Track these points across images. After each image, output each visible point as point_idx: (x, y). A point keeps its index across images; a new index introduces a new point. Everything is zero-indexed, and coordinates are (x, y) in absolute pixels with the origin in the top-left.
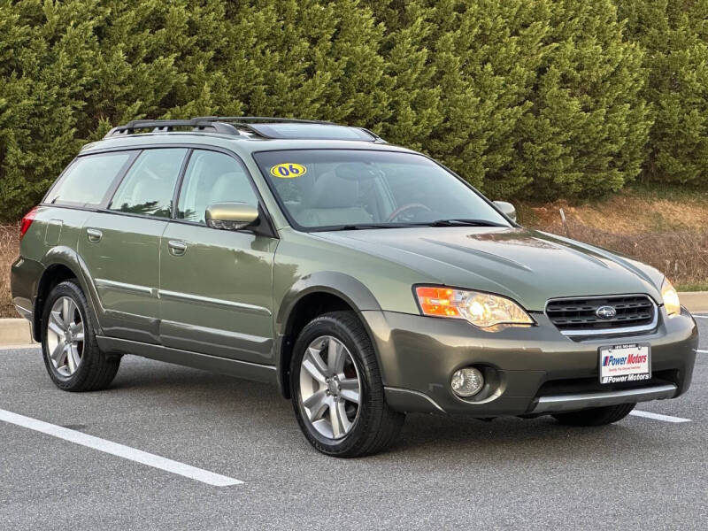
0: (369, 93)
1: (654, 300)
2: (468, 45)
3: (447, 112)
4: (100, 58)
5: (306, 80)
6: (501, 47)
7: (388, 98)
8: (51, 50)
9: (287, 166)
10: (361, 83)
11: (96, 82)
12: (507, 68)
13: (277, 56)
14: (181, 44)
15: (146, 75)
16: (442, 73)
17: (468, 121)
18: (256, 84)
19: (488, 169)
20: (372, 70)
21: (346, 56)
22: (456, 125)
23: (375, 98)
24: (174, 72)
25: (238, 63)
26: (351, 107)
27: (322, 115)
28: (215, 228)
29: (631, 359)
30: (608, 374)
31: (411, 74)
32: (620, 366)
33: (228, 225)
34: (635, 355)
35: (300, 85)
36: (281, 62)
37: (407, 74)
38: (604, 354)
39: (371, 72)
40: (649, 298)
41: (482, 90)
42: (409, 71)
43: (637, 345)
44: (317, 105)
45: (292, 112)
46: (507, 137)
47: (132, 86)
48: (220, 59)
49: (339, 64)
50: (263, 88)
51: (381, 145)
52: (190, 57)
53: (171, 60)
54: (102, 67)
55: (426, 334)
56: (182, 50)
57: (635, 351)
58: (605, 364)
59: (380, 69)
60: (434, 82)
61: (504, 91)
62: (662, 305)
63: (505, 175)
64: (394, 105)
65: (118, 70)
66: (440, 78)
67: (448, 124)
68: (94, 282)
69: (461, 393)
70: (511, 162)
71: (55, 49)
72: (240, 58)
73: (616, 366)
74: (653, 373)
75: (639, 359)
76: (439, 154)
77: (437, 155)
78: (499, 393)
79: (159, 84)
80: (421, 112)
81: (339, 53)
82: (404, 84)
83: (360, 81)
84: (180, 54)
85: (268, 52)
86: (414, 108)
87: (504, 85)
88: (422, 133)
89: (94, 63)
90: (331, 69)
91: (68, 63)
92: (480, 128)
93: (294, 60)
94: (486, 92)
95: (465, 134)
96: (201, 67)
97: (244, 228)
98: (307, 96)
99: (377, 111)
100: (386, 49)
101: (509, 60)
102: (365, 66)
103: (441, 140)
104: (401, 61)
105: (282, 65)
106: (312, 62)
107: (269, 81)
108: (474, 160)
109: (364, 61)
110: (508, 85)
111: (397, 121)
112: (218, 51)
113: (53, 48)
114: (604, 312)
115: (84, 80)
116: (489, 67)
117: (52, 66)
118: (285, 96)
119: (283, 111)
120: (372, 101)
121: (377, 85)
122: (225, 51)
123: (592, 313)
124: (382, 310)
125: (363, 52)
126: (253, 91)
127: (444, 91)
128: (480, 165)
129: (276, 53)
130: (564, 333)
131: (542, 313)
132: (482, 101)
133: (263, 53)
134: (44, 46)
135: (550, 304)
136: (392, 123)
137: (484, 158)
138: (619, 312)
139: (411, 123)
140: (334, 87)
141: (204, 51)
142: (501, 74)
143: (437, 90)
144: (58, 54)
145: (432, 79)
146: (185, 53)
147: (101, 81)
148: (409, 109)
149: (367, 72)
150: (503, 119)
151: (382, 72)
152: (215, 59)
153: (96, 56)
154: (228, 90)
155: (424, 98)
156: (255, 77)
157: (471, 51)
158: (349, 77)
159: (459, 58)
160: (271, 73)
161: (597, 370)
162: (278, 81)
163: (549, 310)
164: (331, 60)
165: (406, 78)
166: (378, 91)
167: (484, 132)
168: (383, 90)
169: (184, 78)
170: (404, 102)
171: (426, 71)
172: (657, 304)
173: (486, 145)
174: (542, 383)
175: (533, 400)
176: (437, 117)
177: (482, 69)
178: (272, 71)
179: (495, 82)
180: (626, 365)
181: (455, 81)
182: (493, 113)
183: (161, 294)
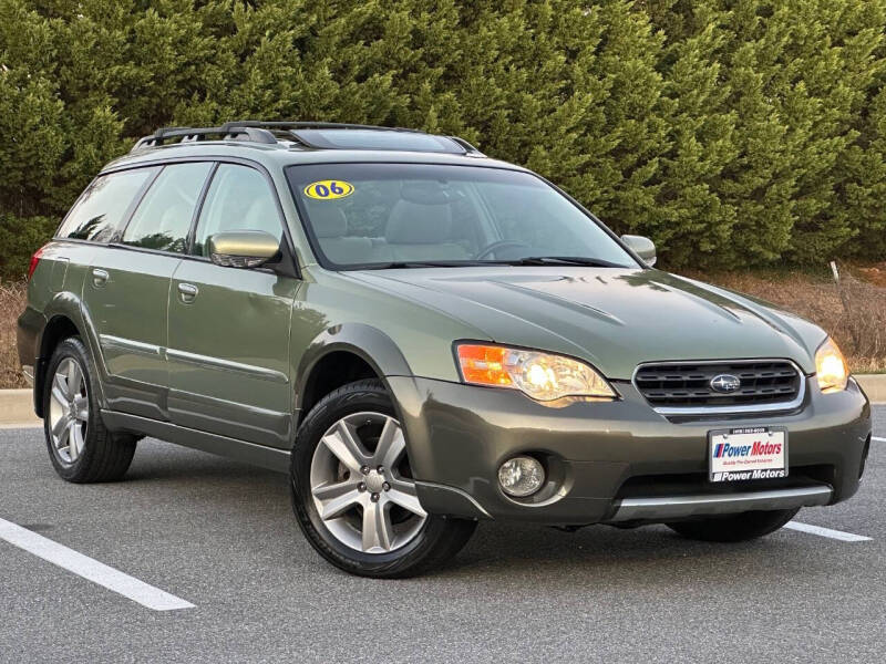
0: (642, 119)
1: (800, 367)
2: (775, 58)
3: (744, 145)
4: (301, 76)
5: (561, 104)
6: (818, 60)
7: (667, 126)
8: (241, 67)
9: (328, 184)
10: (632, 107)
11: (296, 106)
12: (827, 87)
13: (524, 74)
14: (404, 59)
15: (357, 96)
16: (739, 95)
17: (771, 156)
18: (497, 108)
19: (797, 218)
20: (646, 90)
21: (614, 73)
22: (756, 161)
23: (649, 127)
24: (392, 94)
25: (474, 82)
26: (618, 138)
27: (580, 148)
28: (220, 265)
29: (758, 448)
30: (720, 469)
31: (698, 96)
32: (740, 458)
33: (239, 261)
34: (764, 443)
35: (554, 110)
36: (530, 81)
37: (692, 95)
38: (716, 440)
39: (644, 95)
40: (794, 365)
41: (791, 114)
42: (695, 92)
43: (767, 430)
44: (574, 135)
45: (542, 143)
46: (826, 176)
47: (339, 111)
48: (452, 77)
49: (604, 83)
50: (506, 113)
51: (478, 158)
52: (414, 75)
53: (388, 79)
54: (303, 86)
55: (468, 408)
56: (404, 67)
57: (763, 438)
58: (718, 455)
59: (658, 89)
60: (728, 106)
61: (820, 117)
62: (813, 375)
63: (822, 225)
64: (674, 136)
65: (322, 91)
66: (737, 100)
67: (745, 160)
68: (99, 338)
69: (512, 492)
70: (830, 209)
71: (246, 66)
72: (477, 75)
73: (733, 458)
74: (792, 469)
75: (770, 449)
76: (733, 198)
77: (730, 200)
78: (563, 492)
79: (373, 108)
80: (709, 144)
81: (605, 69)
82: (688, 108)
83: (631, 104)
84: (401, 71)
85: (513, 68)
86: (700, 138)
87: (822, 110)
88: (711, 171)
89: (293, 82)
90: (593, 90)
91: (261, 83)
92: (788, 164)
93: (546, 78)
94: (797, 119)
95: (768, 172)
96: (427, 86)
97: (260, 266)
98: (562, 124)
99: (652, 143)
100: (666, 64)
101: (829, 78)
102: (637, 85)
103: (736, 180)
104: (686, 78)
105: (531, 85)
106: (569, 81)
107: (514, 104)
108: (779, 206)
109: (636, 79)
110: (827, 110)
111: (678, 156)
112: (450, 67)
113: (244, 64)
114: (722, 382)
115: (280, 104)
116: (801, 86)
117: (242, 86)
118: (534, 124)
119: (530, 143)
120: (645, 131)
121: (653, 110)
122: (459, 67)
123: (704, 384)
124: (413, 377)
125: (635, 68)
126: (493, 117)
127: (741, 116)
128: (787, 213)
129: (523, 70)
130: (658, 410)
131: (629, 382)
132: (791, 130)
133: (507, 69)
134: (233, 61)
135: (642, 370)
136: (672, 159)
137: (793, 203)
138: (744, 383)
139: (696, 158)
140: (597, 112)
141: (432, 67)
142: (818, 95)
143: (732, 116)
144: (250, 71)
145: (726, 101)
146: (408, 70)
147: (302, 105)
148: (693, 140)
149: (639, 94)
150: (820, 153)
151: (659, 93)
152: (445, 76)
153: (295, 74)
154: (461, 115)
155: (714, 126)
156: (496, 100)
157: (779, 66)
158: (617, 99)
159: (761, 75)
160: (516, 95)
161: (706, 464)
162: (525, 105)
163: (639, 379)
164: (593, 79)
165: (691, 101)
166: (653, 117)
167: (793, 169)
168: (661, 116)
169: (406, 100)
170: (688, 132)
171: (717, 91)
172: (805, 374)
173: (796, 186)
174: (624, 480)
175: (613, 502)
176: (730, 150)
177: (792, 89)
178: (518, 91)
179: (809, 106)
180: (750, 457)
181: (756, 104)
182: (805, 146)
183: (169, 355)
